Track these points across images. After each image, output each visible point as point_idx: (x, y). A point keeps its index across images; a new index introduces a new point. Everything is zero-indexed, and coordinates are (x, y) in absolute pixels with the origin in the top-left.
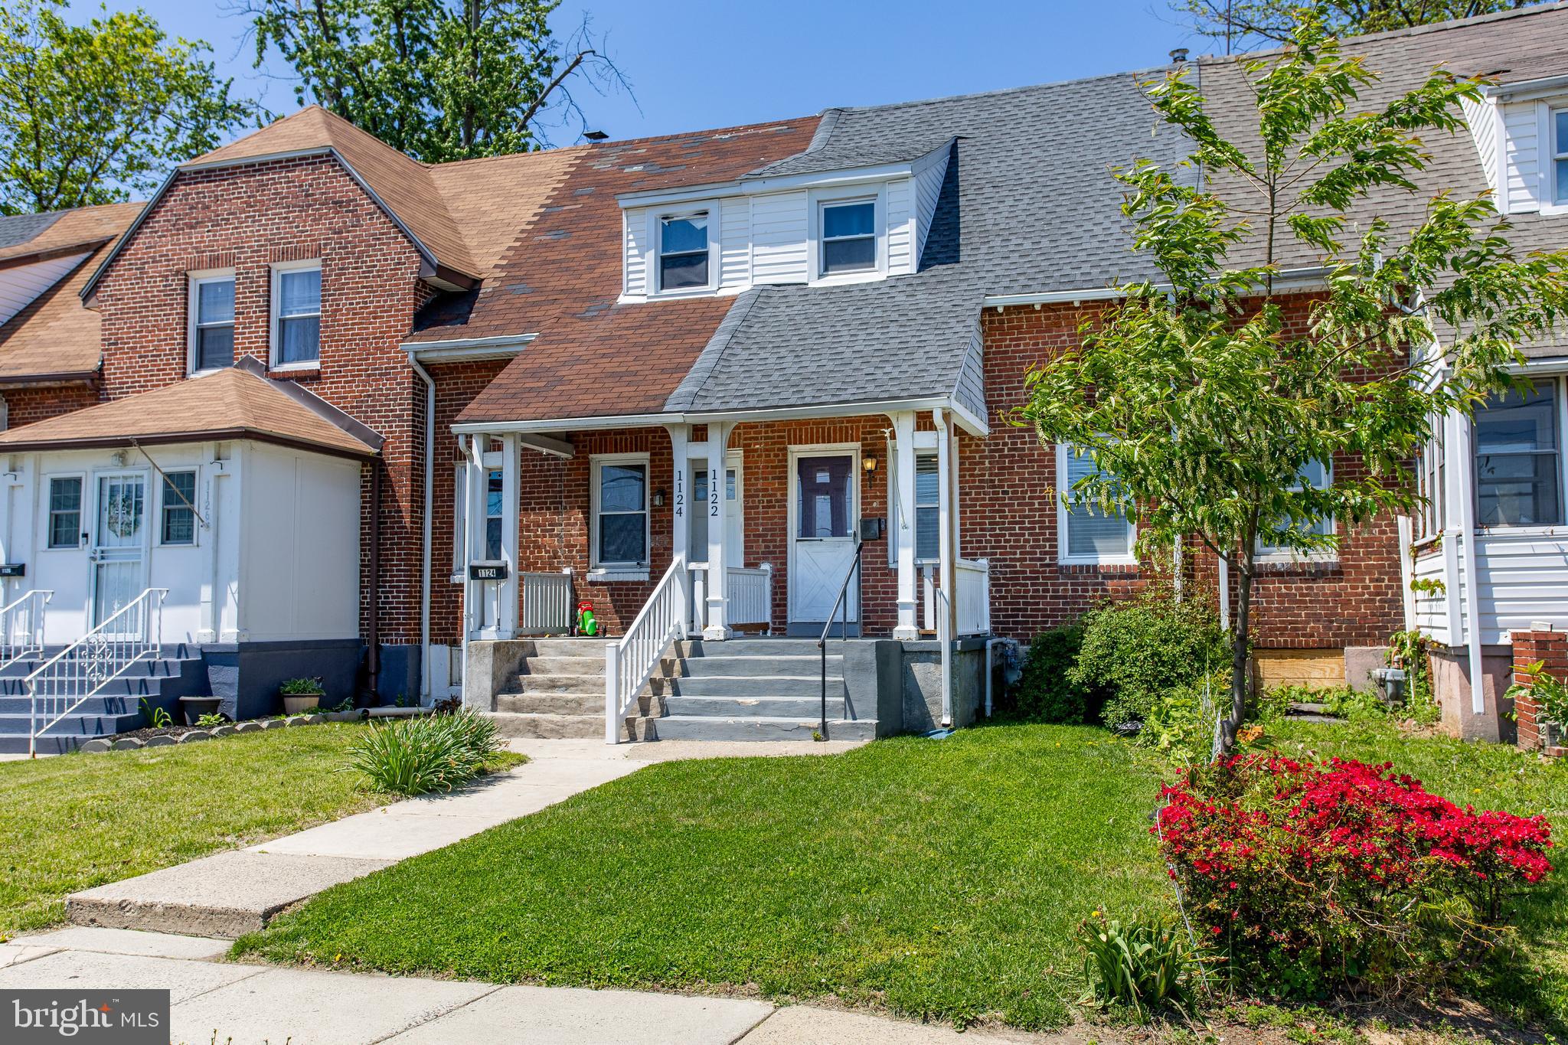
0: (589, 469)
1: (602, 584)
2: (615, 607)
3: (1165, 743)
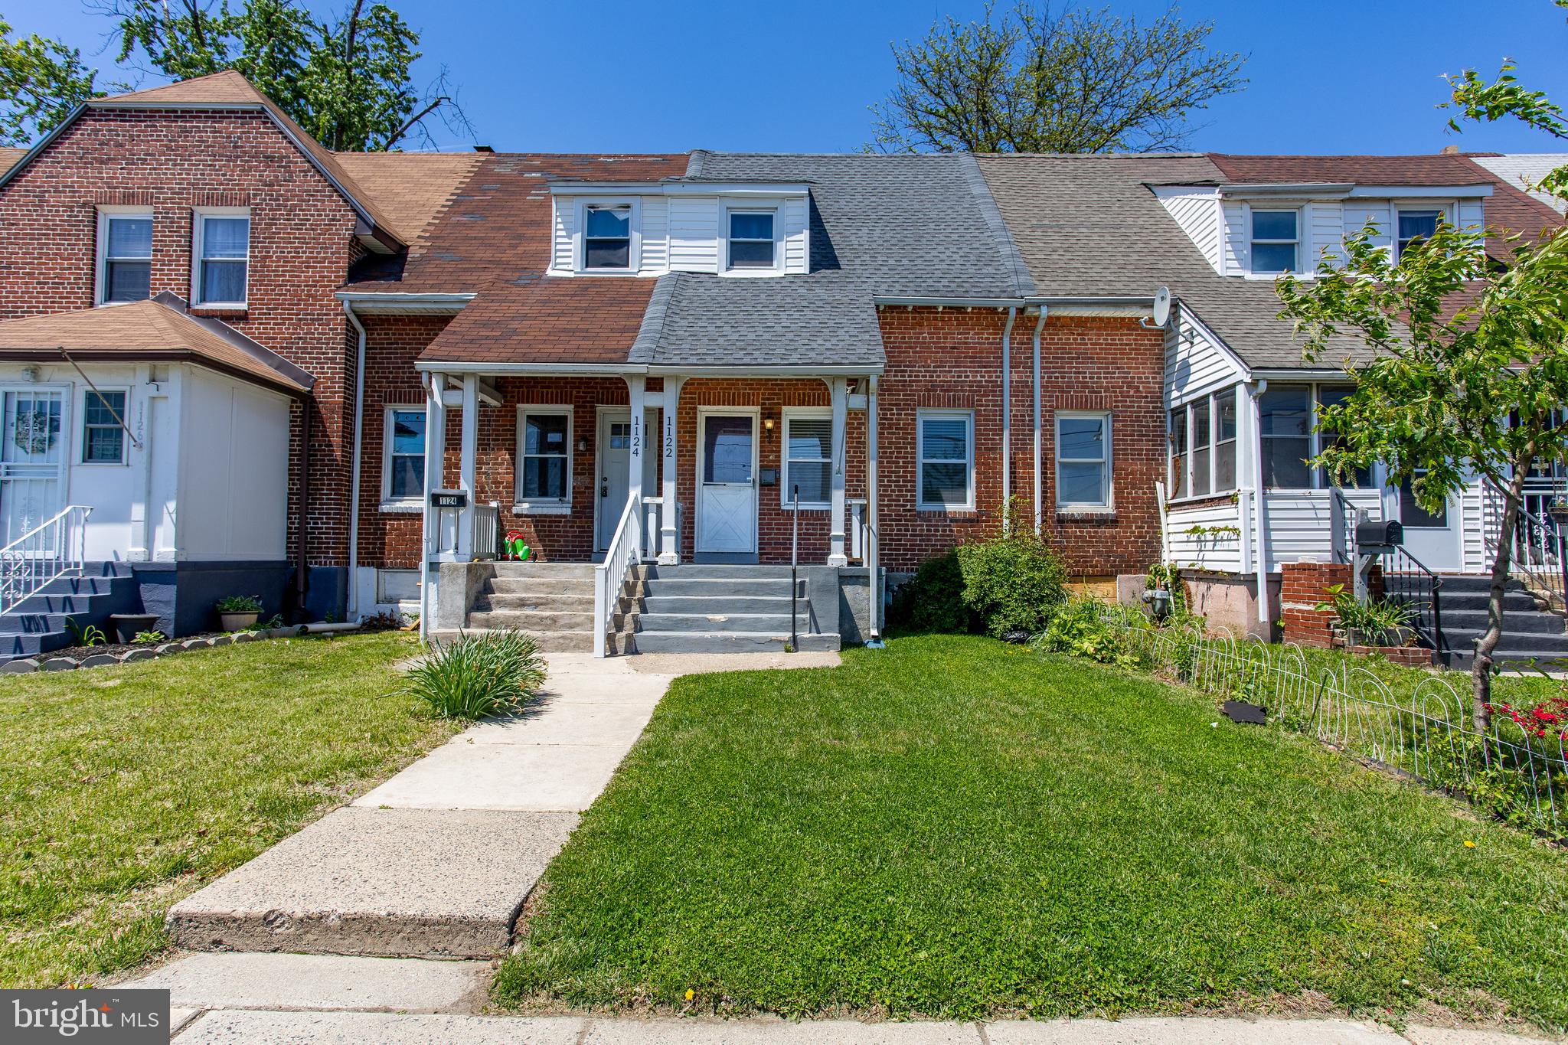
0: (515, 416)
1: (527, 516)
2: (538, 536)
3: (1091, 650)
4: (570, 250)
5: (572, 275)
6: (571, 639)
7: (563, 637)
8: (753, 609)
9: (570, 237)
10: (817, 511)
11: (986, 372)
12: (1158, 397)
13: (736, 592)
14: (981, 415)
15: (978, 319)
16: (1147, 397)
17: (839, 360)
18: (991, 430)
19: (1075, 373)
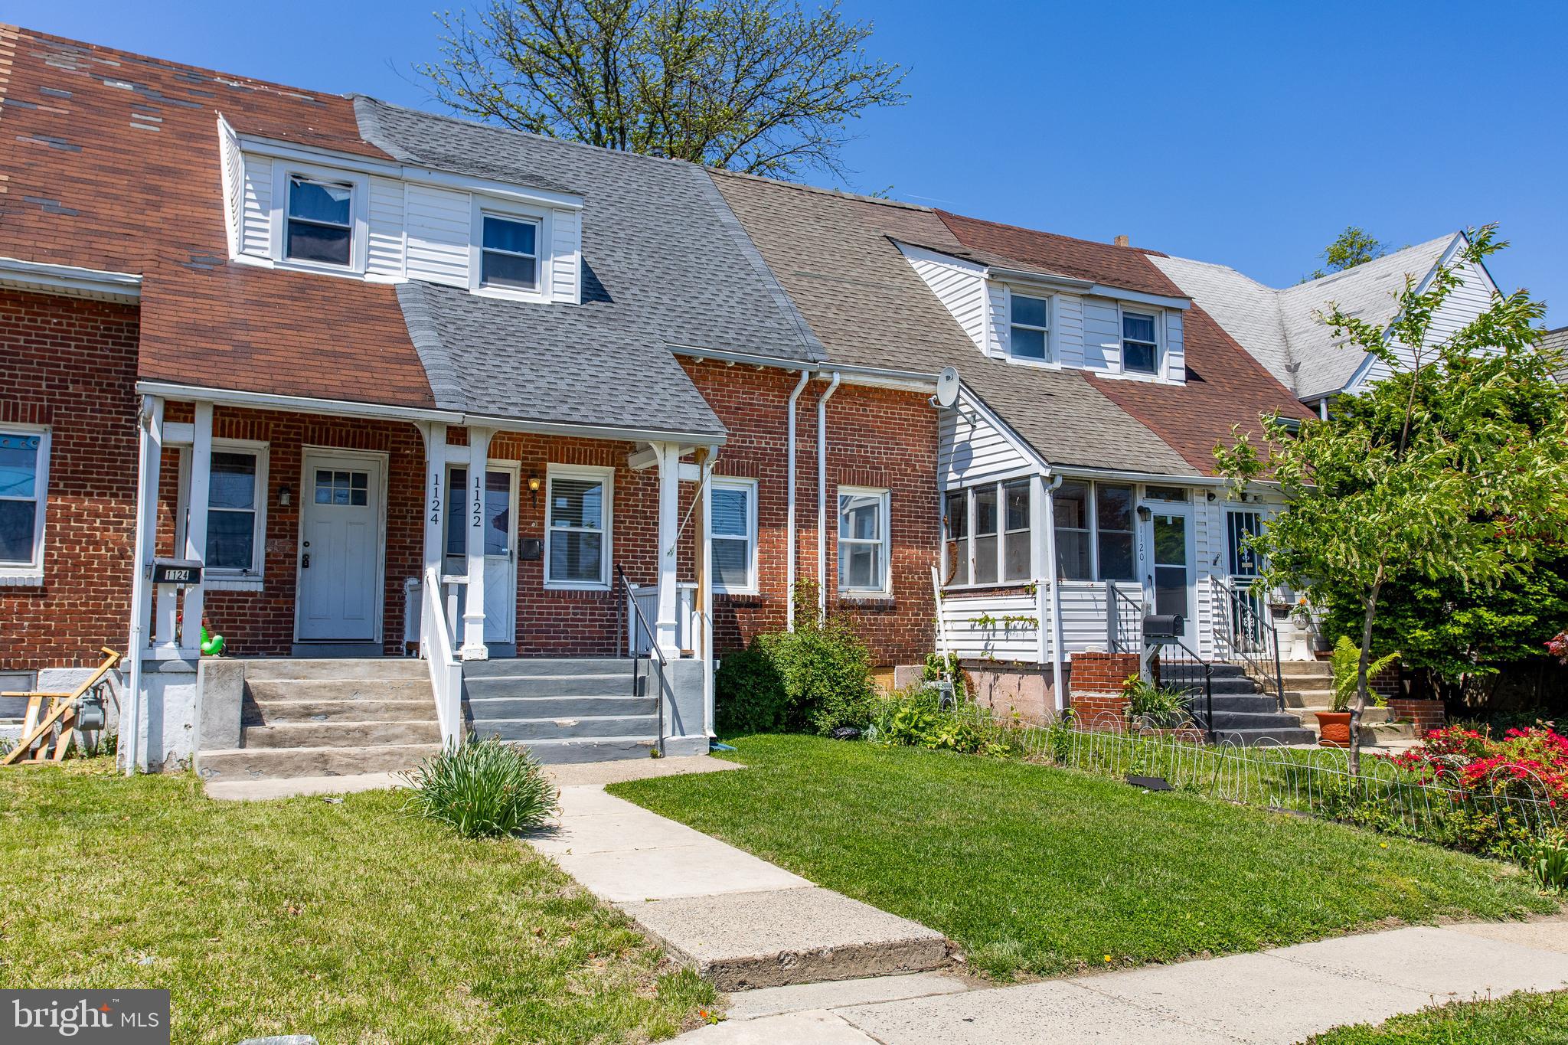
3: (951, 742)
4: (266, 231)
5: (270, 265)
6: (401, 755)
7: (391, 753)
8: (598, 710)
9: (266, 214)
10: (588, 592)
11: (771, 438)
12: (932, 477)
13: (569, 691)
14: (765, 487)
15: (765, 378)
16: (922, 476)
17: (678, 426)
18: (775, 504)
19: (857, 446)
